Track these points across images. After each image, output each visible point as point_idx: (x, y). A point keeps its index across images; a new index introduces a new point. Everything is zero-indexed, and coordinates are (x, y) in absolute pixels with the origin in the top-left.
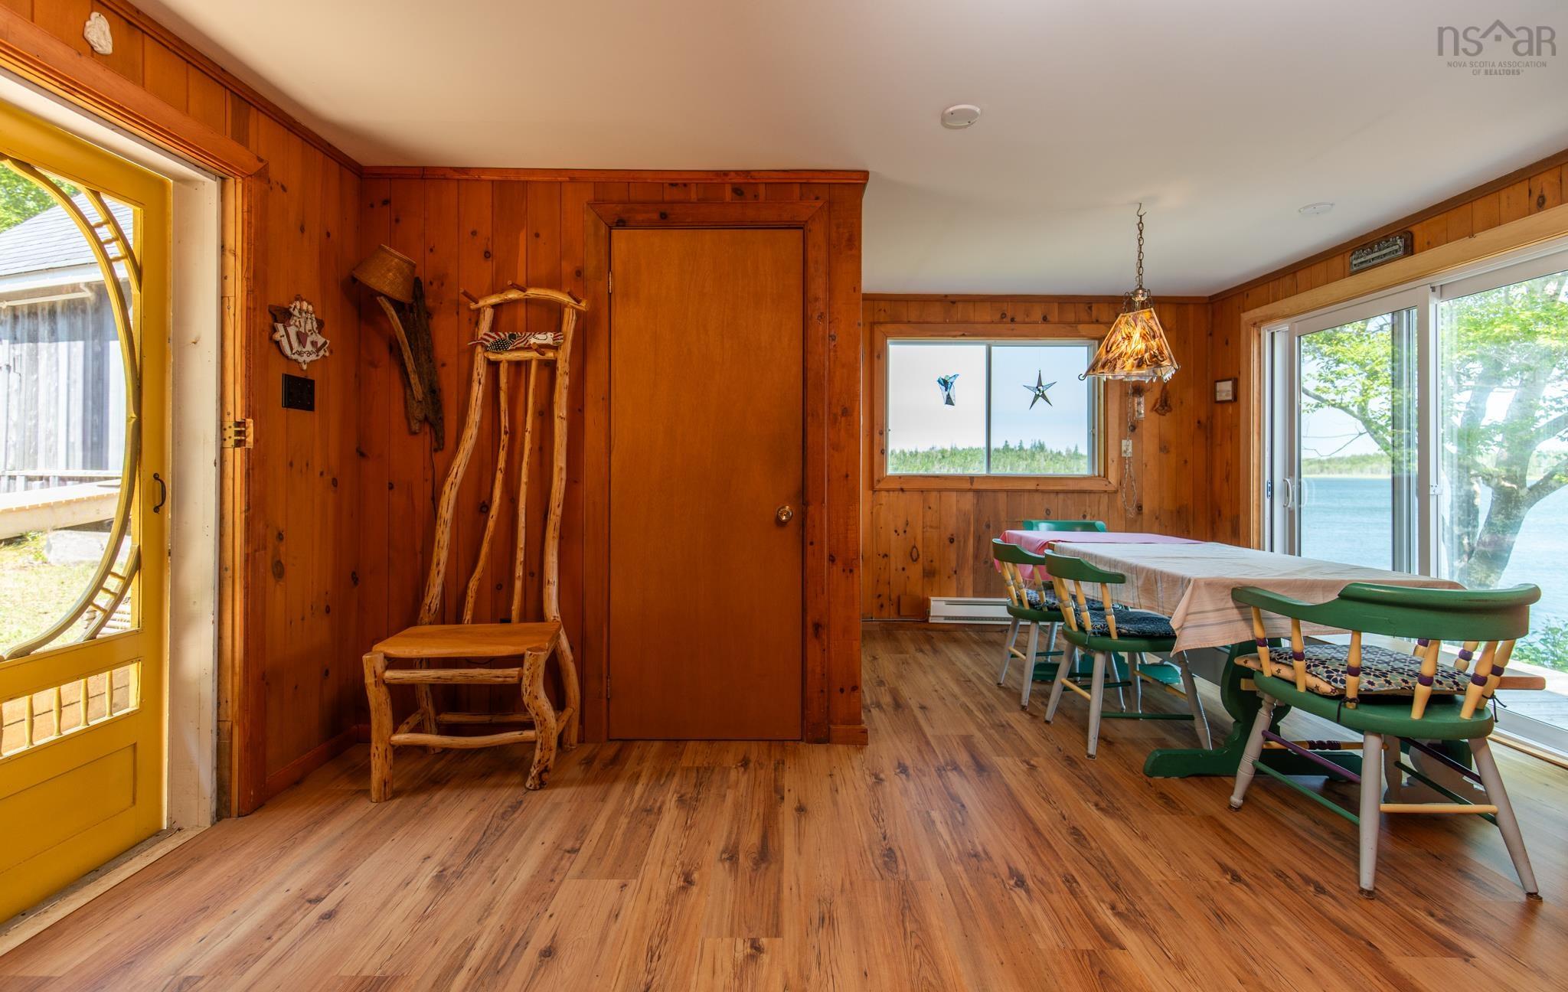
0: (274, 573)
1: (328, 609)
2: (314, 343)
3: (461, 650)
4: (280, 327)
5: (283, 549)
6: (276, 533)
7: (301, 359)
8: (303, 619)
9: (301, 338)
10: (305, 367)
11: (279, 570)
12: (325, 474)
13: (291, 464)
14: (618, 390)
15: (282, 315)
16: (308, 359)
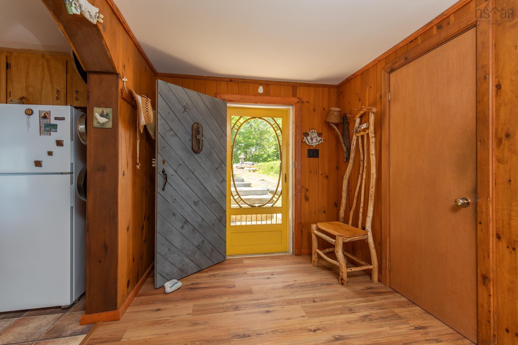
0: (305, 199)
1: (325, 212)
2: (317, 140)
3: (329, 230)
4: (305, 138)
5: (308, 193)
6: (306, 189)
7: (313, 145)
8: (315, 212)
9: (312, 139)
10: (314, 146)
11: (307, 199)
12: (323, 175)
13: (311, 172)
14: (392, 141)
15: (306, 135)
16: (316, 144)
